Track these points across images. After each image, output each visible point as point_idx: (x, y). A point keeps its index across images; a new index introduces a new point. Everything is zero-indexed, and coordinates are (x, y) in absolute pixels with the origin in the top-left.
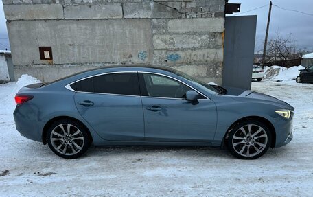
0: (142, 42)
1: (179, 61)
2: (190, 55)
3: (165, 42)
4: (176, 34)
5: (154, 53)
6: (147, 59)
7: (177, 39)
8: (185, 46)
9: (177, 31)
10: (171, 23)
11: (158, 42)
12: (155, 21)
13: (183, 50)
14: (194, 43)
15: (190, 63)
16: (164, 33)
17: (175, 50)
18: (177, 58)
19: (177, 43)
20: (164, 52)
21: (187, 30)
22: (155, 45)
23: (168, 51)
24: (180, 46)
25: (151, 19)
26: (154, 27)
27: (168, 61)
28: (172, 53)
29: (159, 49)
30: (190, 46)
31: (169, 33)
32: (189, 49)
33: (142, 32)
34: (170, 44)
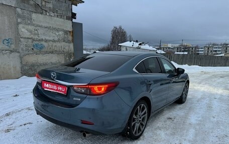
0: (6, 28)
1: (43, 50)
2: (52, 46)
3: (31, 32)
4: (40, 26)
5: (20, 41)
6: (13, 46)
7: (41, 31)
8: (47, 38)
9: (40, 24)
10: (34, 16)
11: (24, 30)
12: (19, 10)
13: (46, 41)
14: (54, 36)
15: (52, 52)
16: (29, 24)
17: (39, 40)
18: (42, 47)
19: (41, 34)
20: (30, 40)
21: (48, 25)
22: (21, 33)
23: (34, 40)
24: (43, 37)
25: (15, 8)
26: (19, 16)
27: (34, 49)
28: (37, 42)
29: (25, 38)
30: (51, 38)
31: (33, 25)
32: (50, 41)
33: (6, 17)
34: (35, 34)
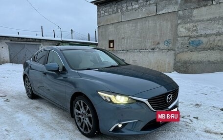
0: (168, 31)
1: (200, 47)
2: (214, 41)
3: (189, 29)
4: (200, 21)
5: (177, 40)
6: (171, 46)
7: (200, 26)
8: (208, 32)
9: (201, 18)
10: (195, 12)
11: (182, 30)
12: (181, 12)
13: (206, 36)
14: (219, 28)
15: (213, 49)
16: (188, 22)
17: (198, 36)
18: (200, 43)
19: (201, 29)
20: (186, 38)
21: (211, 16)
22: (179, 33)
23: (191, 37)
24: (203, 33)
25: (178, 11)
26: (180, 18)
27: (190, 47)
28: (194, 39)
29: (182, 37)
30: (215, 31)
31: (193, 22)
32: (213, 34)
33: (169, 23)
34: (193, 31)
